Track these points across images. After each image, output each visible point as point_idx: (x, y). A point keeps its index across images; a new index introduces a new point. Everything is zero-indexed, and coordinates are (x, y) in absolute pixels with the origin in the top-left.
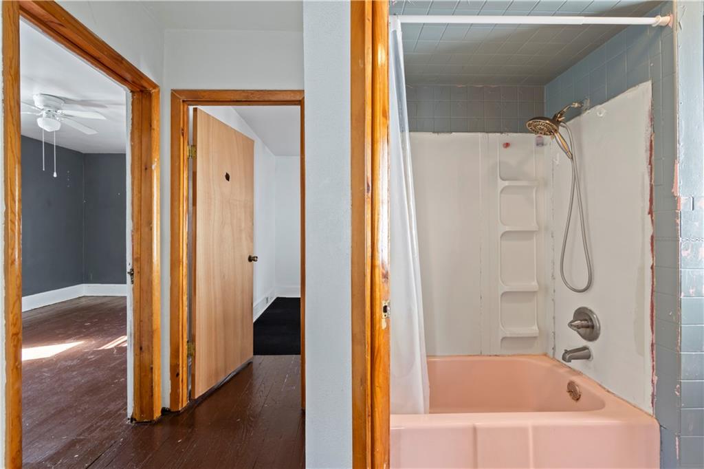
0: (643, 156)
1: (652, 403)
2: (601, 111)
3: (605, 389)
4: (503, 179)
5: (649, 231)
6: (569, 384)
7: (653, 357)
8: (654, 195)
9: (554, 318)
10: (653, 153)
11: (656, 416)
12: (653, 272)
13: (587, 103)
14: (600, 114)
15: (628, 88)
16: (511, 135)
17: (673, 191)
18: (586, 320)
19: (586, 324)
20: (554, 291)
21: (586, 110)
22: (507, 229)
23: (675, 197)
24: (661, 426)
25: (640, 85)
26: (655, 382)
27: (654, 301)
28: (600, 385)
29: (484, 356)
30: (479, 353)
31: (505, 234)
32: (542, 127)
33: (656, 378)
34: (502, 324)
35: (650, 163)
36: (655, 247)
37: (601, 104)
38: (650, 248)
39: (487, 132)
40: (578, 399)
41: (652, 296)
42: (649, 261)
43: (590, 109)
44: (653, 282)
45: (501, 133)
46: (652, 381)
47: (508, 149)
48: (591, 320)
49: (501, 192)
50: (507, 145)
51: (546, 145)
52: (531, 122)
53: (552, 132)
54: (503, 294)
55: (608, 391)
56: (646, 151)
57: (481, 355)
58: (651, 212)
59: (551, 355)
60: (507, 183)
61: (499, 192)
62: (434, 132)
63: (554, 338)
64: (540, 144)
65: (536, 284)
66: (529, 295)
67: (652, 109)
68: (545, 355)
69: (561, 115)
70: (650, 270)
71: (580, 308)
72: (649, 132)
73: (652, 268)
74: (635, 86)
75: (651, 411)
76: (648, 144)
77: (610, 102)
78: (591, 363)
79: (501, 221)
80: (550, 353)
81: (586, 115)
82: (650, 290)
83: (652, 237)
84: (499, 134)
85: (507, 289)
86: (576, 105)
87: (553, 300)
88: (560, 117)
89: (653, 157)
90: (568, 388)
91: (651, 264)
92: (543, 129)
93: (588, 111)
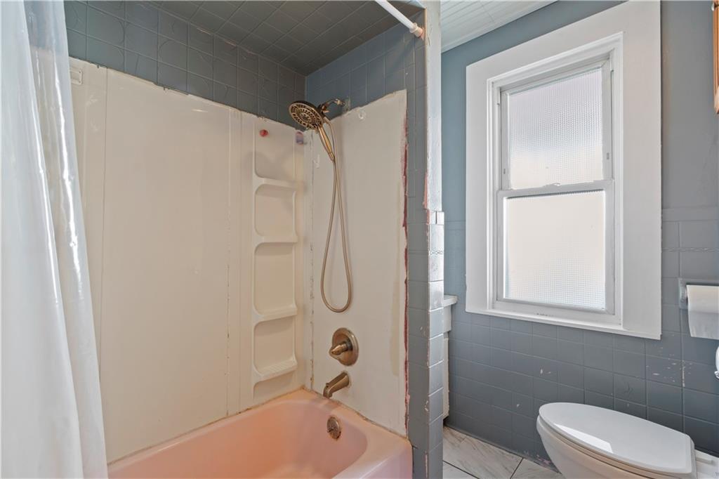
0: (399, 165)
1: (406, 424)
2: (361, 113)
3: (363, 417)
4: (259, 175)
5: (403, 244)
6: (329, 421)
7: (406, 376)
8: (408, 207)
9: (312, 343)
10: (407, 164)
11: (409, 437)
12: (406, 287)
13: (348, 104)
14: (361, 116)
15: (385, 95)
16: (269, 121)
17: (424, 203)
18: (344, 342)
19: (345, 347)
20: (313, 312)
21: (347, 110)
22: (263, 240)
23: (425, 209)
24: (413, 446)
25: (397, 92)
26: (408, 401)
27: (408, 316)
28: (358, 414)
29: (231, 416)
30: (224, 415)
31: (261, 248)
32: (307, 116)
33: (409, 397)
34: (255, 366)
35: (405, 174)
36: (408, 261)
37: (361, 106)
38: (404, 261)
39: (240, 109)
40: (338, 437)
41: (406, 311)
42: (403, 276)
43: (351, 109)
44: (407, 297)
45: (259, 115)
46: (406, 400)
47: (266, 139)
48: (349, 341)
49: (256, 193)
50: (264, 133)
51: (306, 144)
52: (295, 105)
53: (316, 125)
54: (256, 326)
55: (367, 419)
56: (402, 160)
57: (227, 416)
58: (405, 225)
59: (309, 388)
60: (263, 181)
61: (254, 193)
62: (157, 83)
63: (312, 367)
64: (300, 141)
65: (295, 306)
66: (287, 321)
67: (407, 118)
68: (303, 388)
69: (326, 107)
70: (404, 285)
71: (339, 330)
72: (404, 142)
73: (406, 282)
74: (391, 92)
75: (404, 433)
76: (404, 154)
77: (369, 105)
78: (350, 390)
79: (256, 230)
80: (308, 386)
81: (347, 116)
82: (404, 306)
83: (406, 250)
84: (255, 116)
85: (262, 318)
86: (339, 102)
87: (311, 323)
88: (324, 110)
89: (407, 168)
90: (328, 426)
91: (405, 278)
92: (306, 119)
93: (349, 112)
